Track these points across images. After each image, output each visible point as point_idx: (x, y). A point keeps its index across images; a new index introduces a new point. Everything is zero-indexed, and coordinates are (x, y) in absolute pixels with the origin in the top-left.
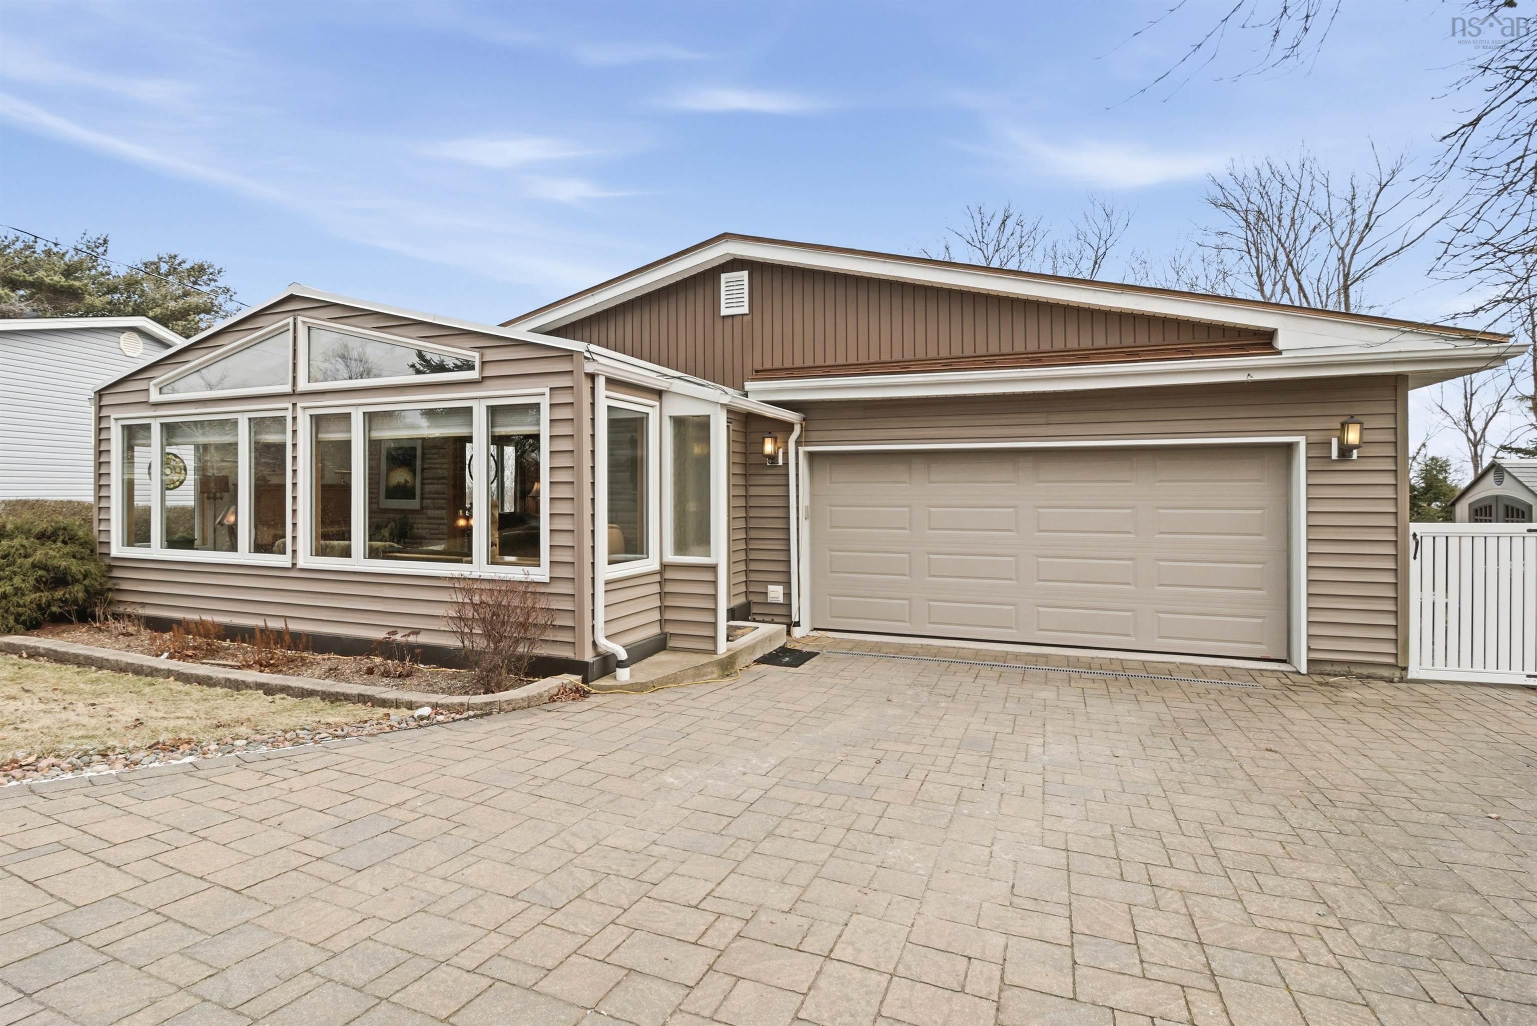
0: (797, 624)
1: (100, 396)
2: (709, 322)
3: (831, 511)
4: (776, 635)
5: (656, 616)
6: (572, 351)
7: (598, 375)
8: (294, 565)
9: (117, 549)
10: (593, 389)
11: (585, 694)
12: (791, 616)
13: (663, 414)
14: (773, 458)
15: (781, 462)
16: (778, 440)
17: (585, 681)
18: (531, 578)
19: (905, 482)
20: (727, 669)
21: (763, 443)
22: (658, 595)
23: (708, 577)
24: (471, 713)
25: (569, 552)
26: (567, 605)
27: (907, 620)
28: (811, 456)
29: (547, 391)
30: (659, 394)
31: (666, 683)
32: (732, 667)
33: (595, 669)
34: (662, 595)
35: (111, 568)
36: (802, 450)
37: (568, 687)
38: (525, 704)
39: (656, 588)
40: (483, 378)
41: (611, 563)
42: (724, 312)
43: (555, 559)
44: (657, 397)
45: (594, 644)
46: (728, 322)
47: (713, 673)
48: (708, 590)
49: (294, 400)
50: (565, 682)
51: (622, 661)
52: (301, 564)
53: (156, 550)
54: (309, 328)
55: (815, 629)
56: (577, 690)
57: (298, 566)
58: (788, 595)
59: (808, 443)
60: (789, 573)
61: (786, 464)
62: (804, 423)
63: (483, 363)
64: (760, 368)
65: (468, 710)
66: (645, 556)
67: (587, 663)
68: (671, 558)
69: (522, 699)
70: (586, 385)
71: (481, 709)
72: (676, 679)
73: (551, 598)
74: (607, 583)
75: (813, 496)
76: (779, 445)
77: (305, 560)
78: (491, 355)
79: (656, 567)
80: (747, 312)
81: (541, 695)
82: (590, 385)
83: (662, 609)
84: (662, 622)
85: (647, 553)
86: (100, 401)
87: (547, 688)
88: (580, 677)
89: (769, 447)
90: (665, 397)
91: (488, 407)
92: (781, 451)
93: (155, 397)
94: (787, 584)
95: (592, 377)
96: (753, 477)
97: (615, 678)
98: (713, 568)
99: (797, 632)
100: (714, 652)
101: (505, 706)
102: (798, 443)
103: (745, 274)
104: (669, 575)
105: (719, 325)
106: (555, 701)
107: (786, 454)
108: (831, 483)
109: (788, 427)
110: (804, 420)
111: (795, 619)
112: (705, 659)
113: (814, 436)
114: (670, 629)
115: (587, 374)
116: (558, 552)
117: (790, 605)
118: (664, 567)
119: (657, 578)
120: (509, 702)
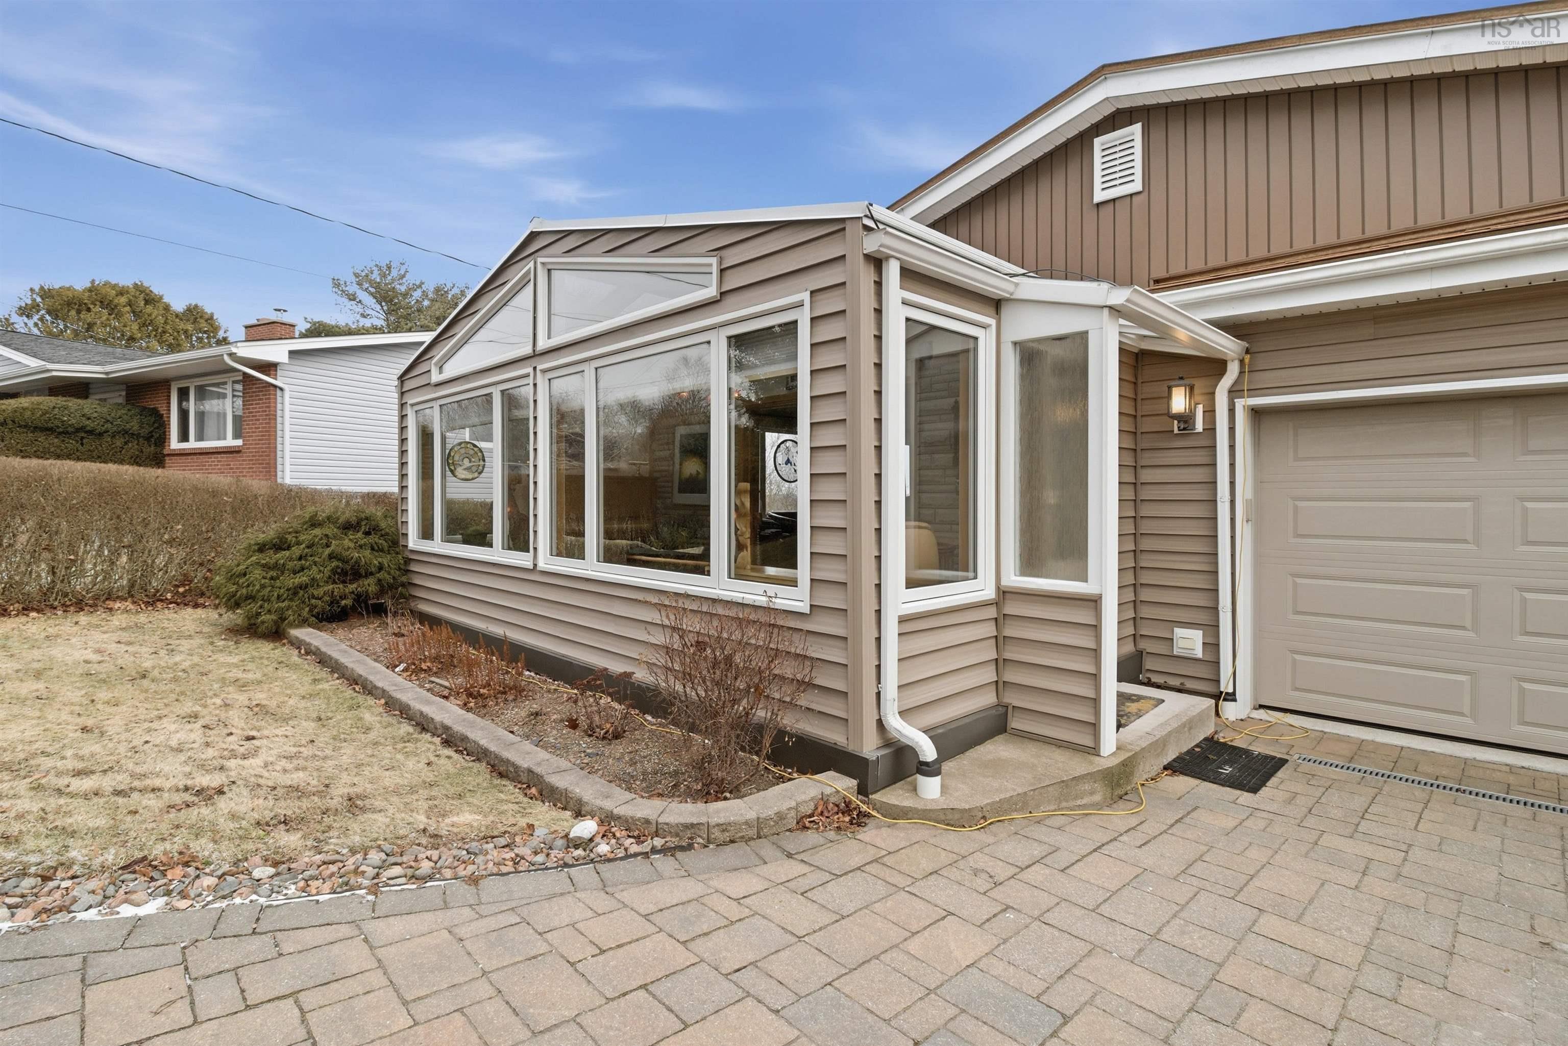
0: (1231, 697)
1: (402, 382)
2: (1074, 211)
3: (1296, 508)
4: (1200, 719)
5: (989, 675)
6: (843, 220)
7: (888, 257)
8: (535, 565)
9: (413, 541)
10: (879, 284)
11: (859, 819)
12: (1218, 681)
13: (1003, 338)
14: (1186, 420)
15: (1199, 427)
16: (1197, 391)
17: (863, 790)
18: (780, 603)
19: (1465, 454)
20: (1119, 785)
21: (1169, 396)
22: (994, 640)
23: (1084, 616)
24: (658, 842)
25: (837, 565)
26: (833, 654)
27: (1466, 710)
28: (1257, 413)
29: (806, 296)
30: (996, 304)
31: (1006, 812)
32: (1129, 782)
33: (882, 771)
34: (999, 641)
35: (408, 561)
36: (1240, 403)
37: (833, 799)
38: (752, 832)
39: (989, 630)
40: (722, 294)
41: (911, 583)
42: (1099, 196)
43: (819, 575)
44: (992, 311)
45: (880, 724)
46: (1107, 211)
47: (1092, 793)
48: (1084, 640)
49: (534, 362)
50: (828, 791)
51: (926, 764)
52: (542, 565)
53: (437, 546)
54: (549, 270)
55: (1261, 707)
56: (847, 808)
57: (538, 569)
58: (1212, 646)
59: (1254, 392)
60: (1215, 610)
61: (1211, 430)
62: (1247, 358)
63: (722, 271)
64: (1163, 275)
65: (657, 834)
66: (971, 574)
67: (865, 761)
68: (1014, 579)
69: (747, 823)
70: (867, 276)
71: (677, 835)
72: (1025, 804)
73: (810, 638)
74: (903, 620)
75: (1259, 483)
76: (1198, 398)
77: (546, 561)
78: (733, 257)
79: (990, 593)
80: (1140, 188)
81: (781, 816)
82: (873, 277)
83: (999, 663)
84: (999, 685)
85: (975, 570)
86: (402, 387)
87: (793, 804)
88: (853, 783)
89: (1179, 402)
90: (1006, 311)
91: (729, 338)
92: (1200, 410)
93: (435, 377)
94: (1212, 629)
95: (877, 262)
96: (1147, 454)
97: (915, 789)
98: (1094, 602)
99: (1230, 711)
100: (1094, 750)
101: (716, 834)
102: (1234, 392)
103: (1137, 128)
104: (1011, 608)
105: (1090, 216)
106: (805, 828)
107: (1210, 413)
108: (1296, 459)
109: (1217, 366)
110: (1247, 351)
111: (1226, 686)
112: (1078, 766)
113: (1268, 379)
114: (1013, 699)
115: (868, 257)
116: (822, 563)
117: (1217, 663)
118: (1004, 594)
119: (992, 612)
120: (724, 827)
